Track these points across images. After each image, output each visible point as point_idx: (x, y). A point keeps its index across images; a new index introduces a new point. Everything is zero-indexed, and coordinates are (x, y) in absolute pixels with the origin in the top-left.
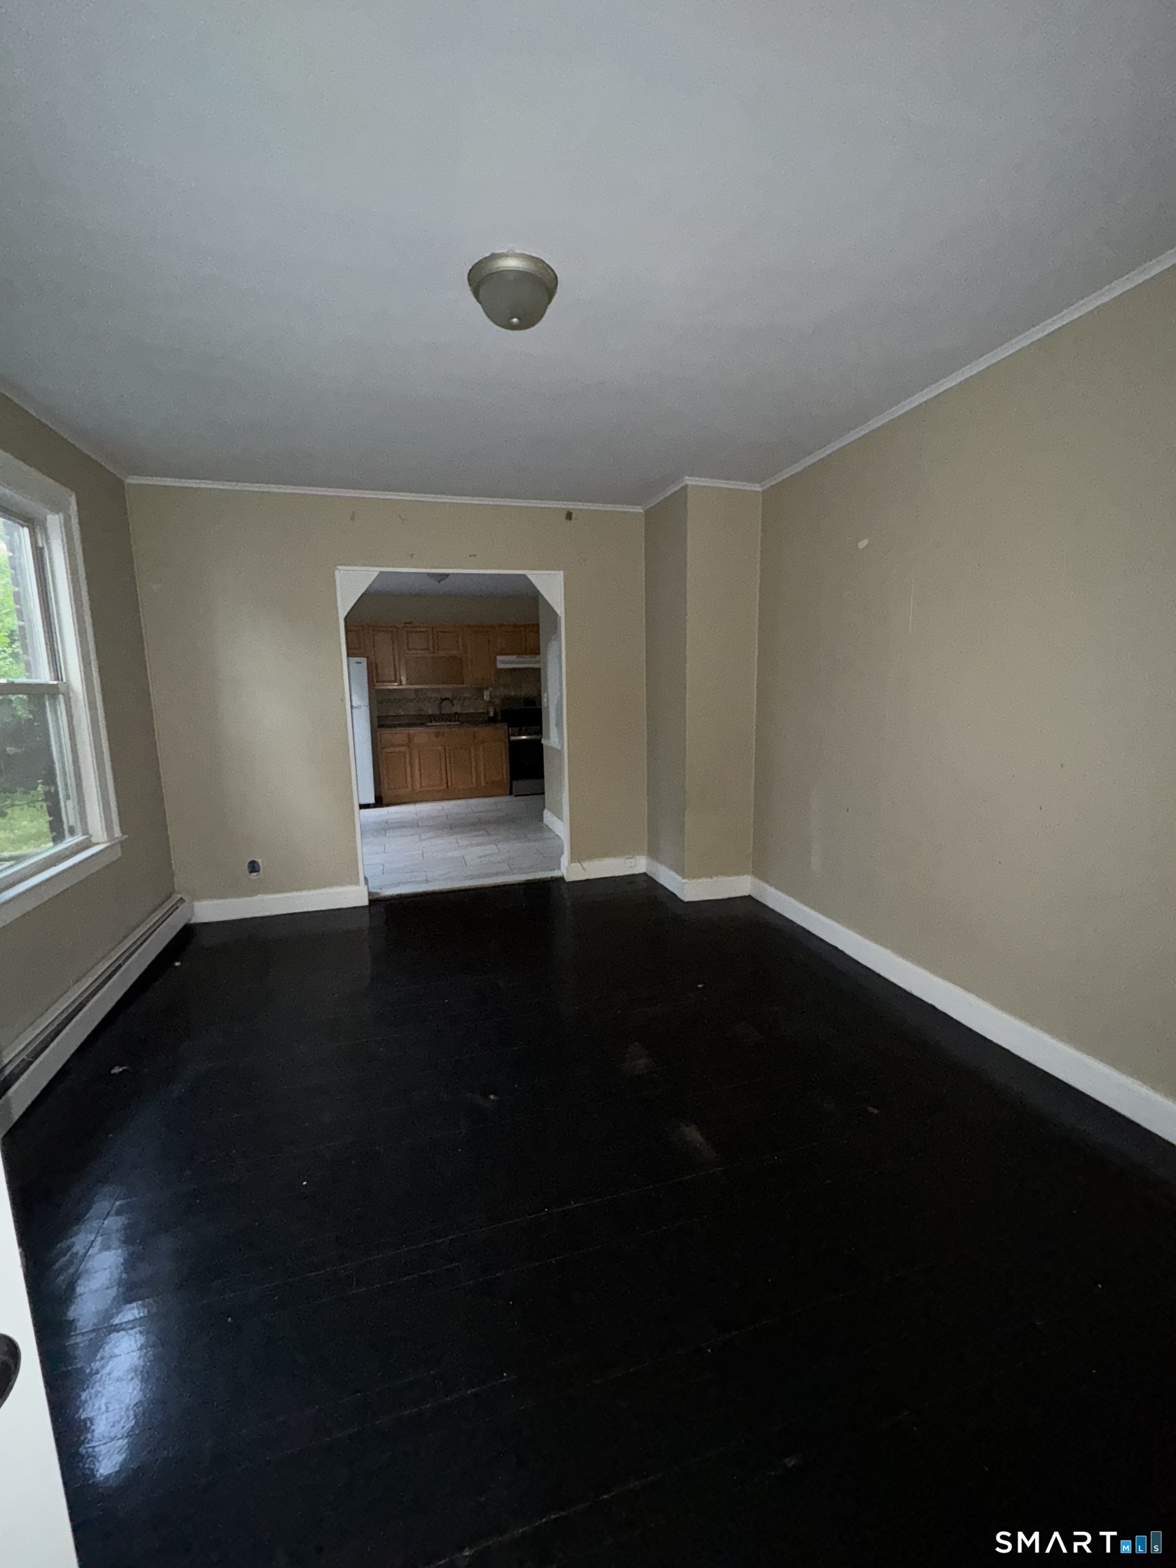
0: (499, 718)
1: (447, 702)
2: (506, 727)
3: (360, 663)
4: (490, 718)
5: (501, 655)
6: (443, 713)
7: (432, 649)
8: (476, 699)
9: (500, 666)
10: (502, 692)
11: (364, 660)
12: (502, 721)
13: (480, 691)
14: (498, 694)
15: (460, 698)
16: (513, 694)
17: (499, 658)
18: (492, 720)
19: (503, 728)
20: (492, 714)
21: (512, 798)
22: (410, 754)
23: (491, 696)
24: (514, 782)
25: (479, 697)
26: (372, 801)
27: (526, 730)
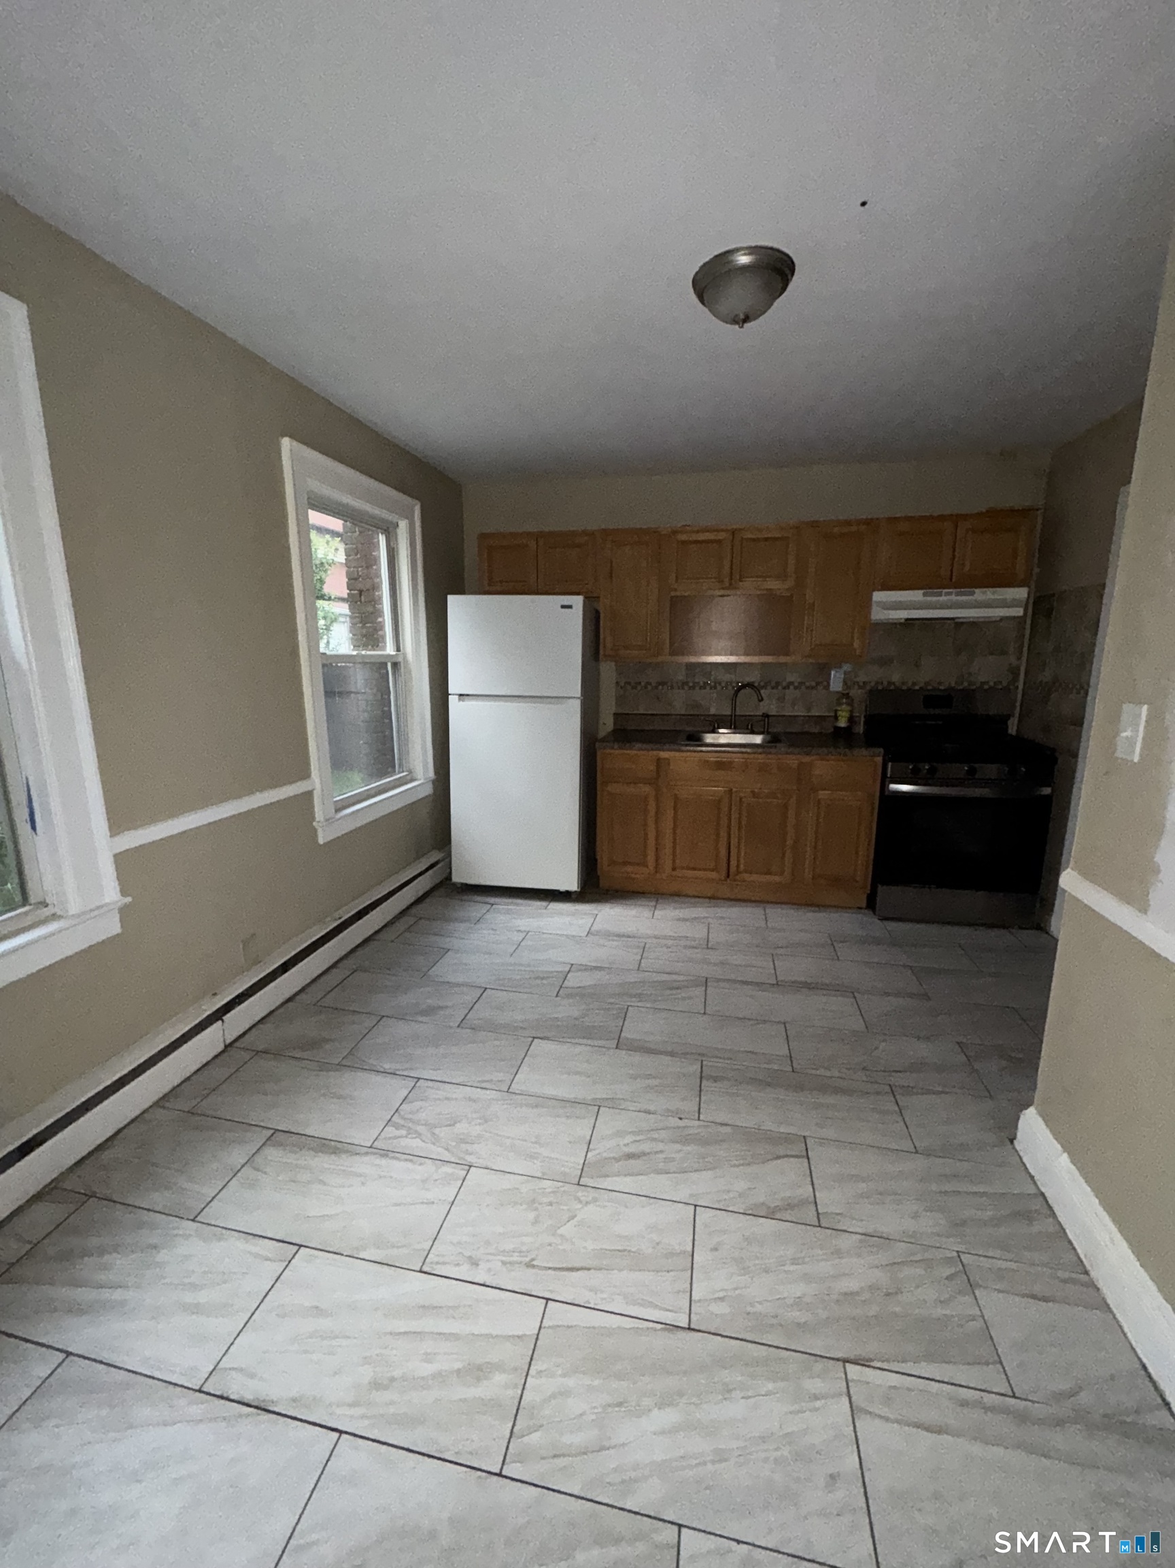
0: (860, 729)
1: (748, 690)
2: (879, 760)
3: (570, 607)
4: (837, 729)
5: (886, 587)
6: (738, 713)
7: (727, 580)
8: (813, 688)
9: (878, 615)
10: (872, 675)
11: (578, 601)
12: (871, 740)
13: (823, 670)
14: (862, 678)
15: (778, 684)
16: (896, 678)
17: (878, 596)
18: (842, 738)
19: (869, 761)
20: (842, 723)
21: (868, 918)
22: (657, 799)
23: (845, 683)
24: (880, 888)
25: (818, 684)
26: (571, 882)
27: (932, 771)
